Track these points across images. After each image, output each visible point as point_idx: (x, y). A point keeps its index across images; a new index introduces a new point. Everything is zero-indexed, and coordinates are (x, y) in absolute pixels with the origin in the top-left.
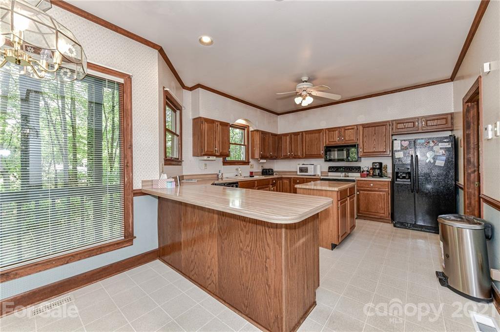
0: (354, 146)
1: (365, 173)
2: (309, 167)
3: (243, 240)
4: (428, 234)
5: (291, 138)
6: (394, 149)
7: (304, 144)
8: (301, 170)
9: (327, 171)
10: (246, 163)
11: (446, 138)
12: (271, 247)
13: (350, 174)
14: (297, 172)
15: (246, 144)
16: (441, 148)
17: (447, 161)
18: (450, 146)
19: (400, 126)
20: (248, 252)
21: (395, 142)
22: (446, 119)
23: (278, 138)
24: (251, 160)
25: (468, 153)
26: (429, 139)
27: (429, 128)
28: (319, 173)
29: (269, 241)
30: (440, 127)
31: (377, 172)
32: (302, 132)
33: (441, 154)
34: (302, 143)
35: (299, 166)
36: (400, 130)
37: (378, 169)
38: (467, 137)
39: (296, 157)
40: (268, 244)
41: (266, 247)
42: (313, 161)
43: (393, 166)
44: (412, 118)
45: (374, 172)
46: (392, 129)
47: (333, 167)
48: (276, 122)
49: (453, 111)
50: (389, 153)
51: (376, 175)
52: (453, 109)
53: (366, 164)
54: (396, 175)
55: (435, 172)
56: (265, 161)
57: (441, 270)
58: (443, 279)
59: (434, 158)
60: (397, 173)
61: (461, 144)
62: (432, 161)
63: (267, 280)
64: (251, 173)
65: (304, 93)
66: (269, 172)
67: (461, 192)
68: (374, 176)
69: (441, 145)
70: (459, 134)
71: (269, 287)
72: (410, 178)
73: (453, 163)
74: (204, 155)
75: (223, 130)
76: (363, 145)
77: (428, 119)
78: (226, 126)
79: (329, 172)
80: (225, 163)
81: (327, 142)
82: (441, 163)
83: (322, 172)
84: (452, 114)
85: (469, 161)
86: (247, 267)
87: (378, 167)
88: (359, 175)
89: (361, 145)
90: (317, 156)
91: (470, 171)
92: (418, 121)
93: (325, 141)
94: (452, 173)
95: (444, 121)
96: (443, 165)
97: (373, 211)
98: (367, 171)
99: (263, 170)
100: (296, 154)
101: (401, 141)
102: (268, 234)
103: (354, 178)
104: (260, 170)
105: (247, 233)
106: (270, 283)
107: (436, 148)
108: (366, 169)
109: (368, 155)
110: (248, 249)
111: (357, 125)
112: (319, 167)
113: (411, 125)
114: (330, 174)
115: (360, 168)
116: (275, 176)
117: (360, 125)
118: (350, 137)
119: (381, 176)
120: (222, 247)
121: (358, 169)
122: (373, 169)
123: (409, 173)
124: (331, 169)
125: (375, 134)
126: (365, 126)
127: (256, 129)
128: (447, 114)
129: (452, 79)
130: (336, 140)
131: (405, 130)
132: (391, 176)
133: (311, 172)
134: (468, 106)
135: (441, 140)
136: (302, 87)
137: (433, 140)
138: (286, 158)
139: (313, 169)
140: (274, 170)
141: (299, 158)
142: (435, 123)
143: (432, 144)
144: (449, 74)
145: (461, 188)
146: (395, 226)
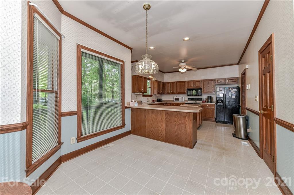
0: (200, 89)
1: (204, 101)
2: (179, 98)
3: (176, 121)
4: (229, 125)
5: (171, 85)
6: (217, 91)
7: (177, 88)
8: (176, 99)
9: (187, 100)
10: (151, 96)
11: (236, 87)
12: (188, 121)
13: (198, 101)
14: (173, 100)
15: (151, 87)
16: (234, 91)
17: (236, 96)
18: (237, 90)
19: (218, 81)
20: (178, 124)
21: (217, 88)
22: (236, 79)
23: (164, 84)
24: (153, 95)
25: (243, 93)
26: (230, 87)
27: (230, 83)
28: (183, 101)
29: (187, 120)
30: (234, 82)
31: (209, 100)
32: (176, 82)
33: (234, 93)
34: (176, 87)
35: (174, 98)
36: (218, 83)
37: (210, 99)
38: (242, 87)
39: (173, 93)
40: (187, 121)
41: (186, 122)
42: (181, 95)
43: (216, 98)
44: (223, 78)
45: (208, 100)
46: (216, 82)
47: (190, 98)
48: (164, 77)
49: (238, 76)
50: (214, 92)
51: (209, 102)
52: (238, 75)
53: (205, 97)
54: (217, 102)
55: (232, 100)
56: (159, 95)
57: (233, 133)
58: (234, 135)
59: (231, 95)
60: (218, 101)
61: (241, 89)
62: (231, 96)
63: (186, 132)
64: (153, 101)
65: (183, 67)
66: (161, 100)
67: (240, 107)
68: (208, 102)
69: (234, 90)
70: (240, 86)
71: (187, 133)
72: (222, 103)
73: (238, 97)
74: (138, 92)
75: (145, 81)
76: (204, 89)
77: (230, 79)
78: (146, 79)
79: (188, 100)
80: (144, 96)
81: (188, 87)
82: (234, 97)
83: (185, 101)
84: (238, 77)
85: (243, 96)
86: (178, 129)
87: (210, 98)
88: (202, 101)
89: (203, 89)
90: (183, 93)
91: (243, 100)
92: (225, 80)
93: (187, 86)
94: (237, 101)
95: (235, 80)
96: (234, 98)
97: (208, 117)
98: (205, 100)
99: (158, 99)
100: (173, 92)
101: (219, 88)
102: (186, 118)
103: (200, 103)
104: (156, 100)
105: (178, 118)
106: (187, 132)
107: (232, 91)
108: (204, 99)
109: (205, 93)
110: (179, 123)
111: (201, 80)
112: (183, 98)
113: (223, 81)
114: (189, 101)
115: (202, 98)
116: (163, 102)
117: (202, 80)
118: (198, 85)
119: (211, 102)
120: (167, 124)
121: (201, 99)
122: (208, 99)
123: (222, 101)
124: (189, 99)
125: (209, 84)
126: (205, 81)
127: (156, 80)
128: (236, 77)
129: (238, 64)
130: (192, 86)
131: (221, 83)
132: (215, 102)
133: (180, 100)
134: (243, 76)
135: (234, 88)
136: (182, 64)
137: (231, 88)
138: (168, 94)
139: (181, 99)
140: (163, 99)
141: (175, 94)
142: (232, 81)
143: (231, 89)
144: (237, 62)
145: (240, 106)
146: (217, 122)
